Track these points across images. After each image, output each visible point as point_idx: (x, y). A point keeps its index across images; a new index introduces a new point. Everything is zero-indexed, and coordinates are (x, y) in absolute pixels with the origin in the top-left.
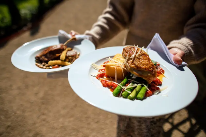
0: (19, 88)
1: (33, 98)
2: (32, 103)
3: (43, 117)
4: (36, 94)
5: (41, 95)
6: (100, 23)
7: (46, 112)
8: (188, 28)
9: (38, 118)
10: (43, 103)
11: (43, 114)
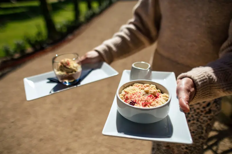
0: (52, 103)
1: (66, 113)
2: (65, 118)
3: (76, 133)
4: (70, 109)
5: (74, 110)
6: (122, 34)
7: (79, 127)
8: (224, 52)
9: (71, 133)
10: (76, 119)
11: (76, 130)
